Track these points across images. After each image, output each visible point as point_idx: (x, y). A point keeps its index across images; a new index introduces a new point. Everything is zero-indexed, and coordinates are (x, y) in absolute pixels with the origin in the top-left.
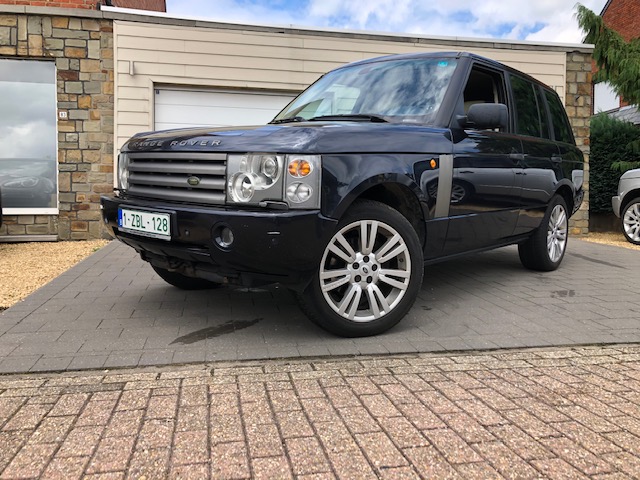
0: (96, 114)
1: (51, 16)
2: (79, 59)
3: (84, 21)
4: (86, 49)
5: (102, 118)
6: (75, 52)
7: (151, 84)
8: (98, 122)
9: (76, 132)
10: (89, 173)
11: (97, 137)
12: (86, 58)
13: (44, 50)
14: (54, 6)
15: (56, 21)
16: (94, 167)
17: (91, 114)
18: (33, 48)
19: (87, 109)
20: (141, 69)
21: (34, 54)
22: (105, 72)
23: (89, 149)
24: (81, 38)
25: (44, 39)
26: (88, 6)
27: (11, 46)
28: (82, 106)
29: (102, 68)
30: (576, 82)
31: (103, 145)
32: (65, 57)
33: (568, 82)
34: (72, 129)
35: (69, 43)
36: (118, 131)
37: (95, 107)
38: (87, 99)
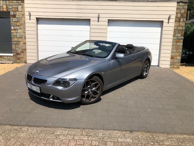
0: (21, 27)
2: (16, 11)
4: (18, 8)
5: (23, 29)
6: (15, 9)
7: (35, 19)
10: (20, 44)
11: (22, 34)
12: (18, 11)
13: (7, 9)
16: (21, 43)
18: (4, 9)
20: (32, 14)
23: (20, 38)
24: (16, 5)
25: (7, 6)
28: (17, 25)
29: (22, 14)
30: (180, 13)
31: (23, 37)
32: (12, 11)
33: (177, 13)
34: (15, 32)
35: (13, 6)
36: (27, 32)
37: (21, 25)
38: (18, 23)
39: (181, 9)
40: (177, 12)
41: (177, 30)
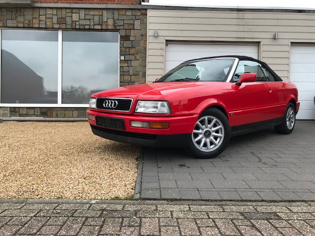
0: (138, 57)
1: (118, 9)
2: (130, 30)
3: (133, 11)
4: (134, 24)
5: (140, 59)
6: (129, 26)
7: (164, 42)
8: (139, 61)
9: (128, 66)
11: (138, 69)
12: (134, 29)
13: (114, 26)
14: (120, 4)
15: (120, 11)
17: (135, 57)
18: (109, 25)
19: (133, 55)
20: (161, 33)
21: (110, 28)
22: (142, 35)
23: (134, 75)
24: (131, 19)
25: (114, 20)
26: (135, 3)
27: (99, 24)
28: (131, 53)
29: (141, 34)
31: (141, 73)
32: (124, 29)
34: (126, 65)
35: (126, 22)
36: (148, 66)
37: (137, 54)
38: (133, 50)
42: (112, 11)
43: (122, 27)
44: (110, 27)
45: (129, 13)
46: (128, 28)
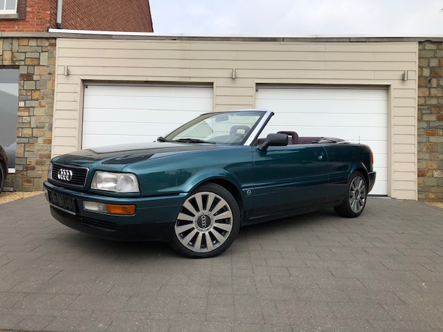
0: (43, 103)
1: (18, 38)
2: (34, 66)
3: (39, 40)
4: (39, 59)
5: (47, 106)
6: (32, 61)
7: (80, 82)
8: (44, 109)
9: (30, 116)
10: (36, 144)
11: (43, 119)
12: (39, 65)
13: (13, 61)
14: (20, 31)
15: (21, 41)
16: (40, 140)
17: (40, 103)
18: (6, 60)
19: (37, 100)
20: (74, 71)
22: (50, 74)
23: (37, 128)
24: (36, 52)
25: (13, 53)
26: (42, 30)
28: (34, 98)
29: (48, 72)
30: (429, 66)
31: (47, 125)
32: (25, 65)
33: (420, 67)
34: (27, 114)
35: (28, 55)
36: (56, 115)
37: (43, 98)
38: (37, 93)
39: (429, 58)
40: (421, 65)
41: (426, 105)
42: (10, 41)
43: (23, 63)
44: (6, 63)
45: (33, 43)
46: (31, 64)
